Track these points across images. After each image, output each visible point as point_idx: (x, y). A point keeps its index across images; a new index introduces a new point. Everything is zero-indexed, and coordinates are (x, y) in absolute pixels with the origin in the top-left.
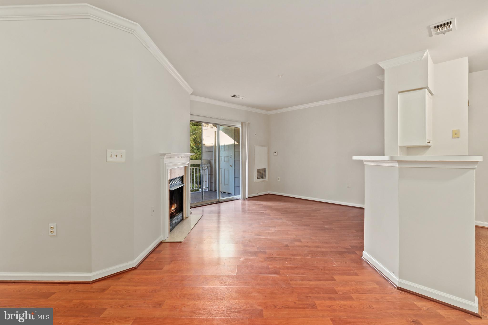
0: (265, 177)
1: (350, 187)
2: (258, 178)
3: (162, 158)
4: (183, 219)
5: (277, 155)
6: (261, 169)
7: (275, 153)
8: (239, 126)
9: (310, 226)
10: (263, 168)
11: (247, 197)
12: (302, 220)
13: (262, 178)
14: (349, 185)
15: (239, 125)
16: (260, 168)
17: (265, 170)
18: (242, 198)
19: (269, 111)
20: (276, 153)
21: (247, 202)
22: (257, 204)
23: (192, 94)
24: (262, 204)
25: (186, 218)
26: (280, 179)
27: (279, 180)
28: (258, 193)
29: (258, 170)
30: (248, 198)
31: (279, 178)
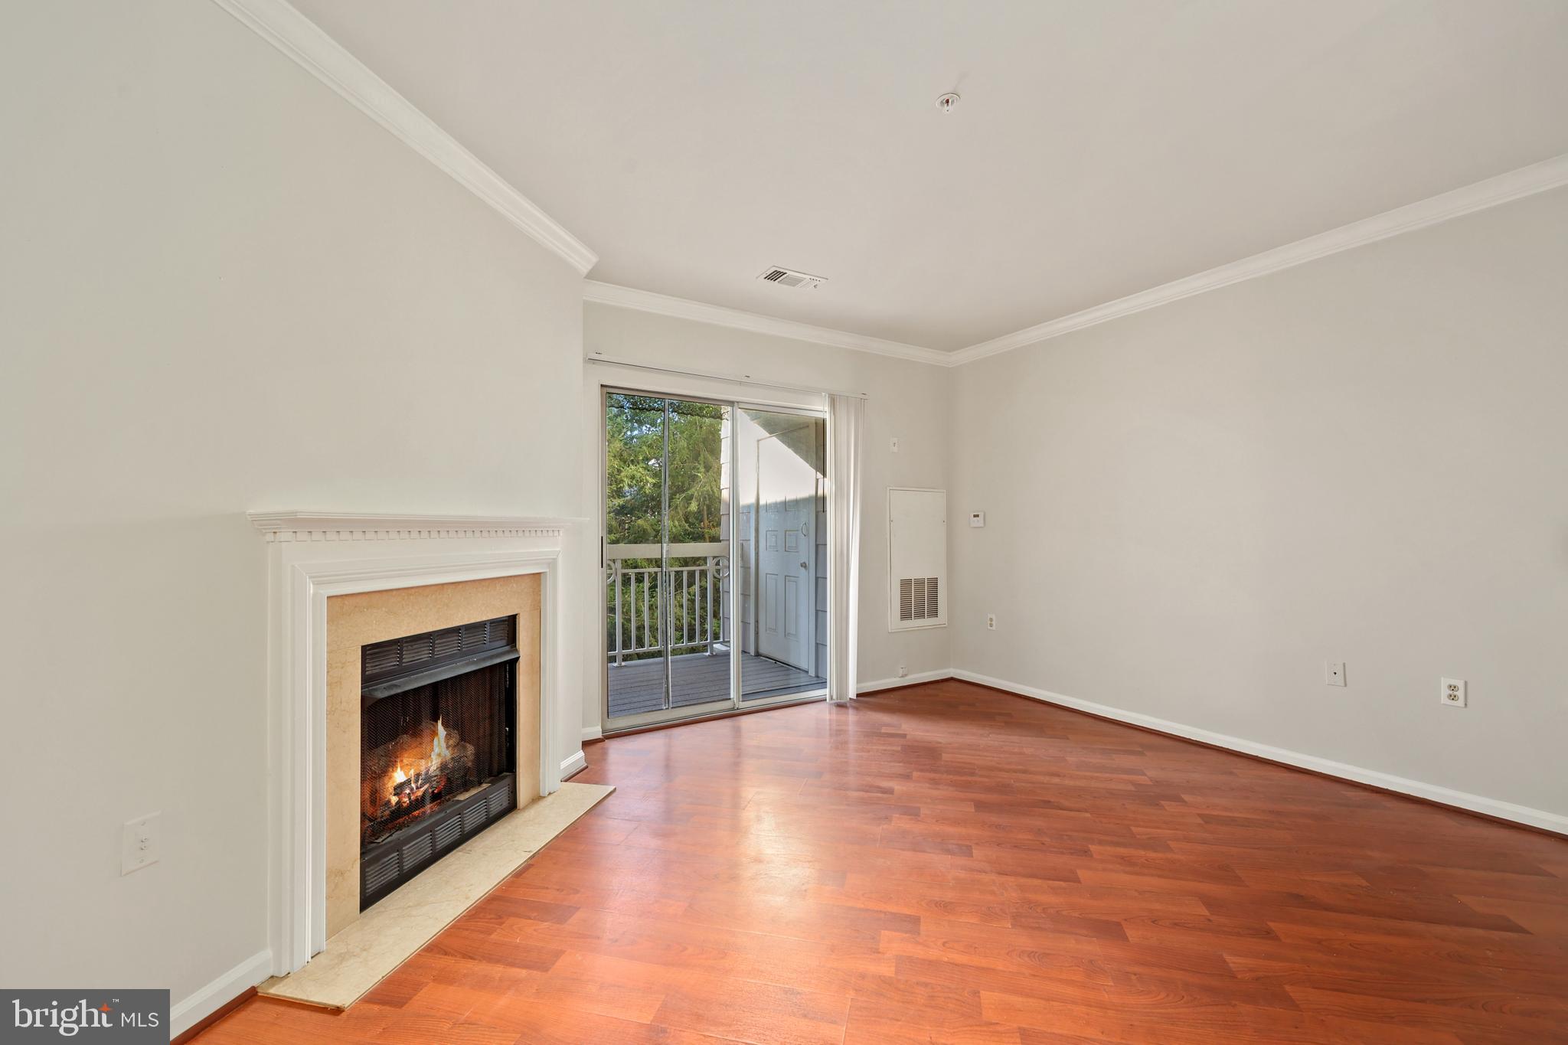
0: (934, 613)
1: (1346, 685)
2: (905, 615)
3: (270, 537)
4: (512, 807)
5: (982, 525)
6: (920, 582)
7: (978, 516)
8: (819, 409)
9: (1126, 939)
10: (926, 574)
11: (852, 694)
12: (1080, 873)
13: (920, 615)
14: (1340, 673)
15: (821, 408)
16: (914, 575)
17: (934, 583)
18: (831, 698)
19: (950, 351)
20: (981, 516)
21: (851, 716)
22: (884, 730)
23: (592, 276)
24: (904, 736)
25: (537, 798)
26: (994, 623)
27: (991, 625)
28: (902, 677)
29: (905, 584)
30: (858, 695)
31: (991, 620)
